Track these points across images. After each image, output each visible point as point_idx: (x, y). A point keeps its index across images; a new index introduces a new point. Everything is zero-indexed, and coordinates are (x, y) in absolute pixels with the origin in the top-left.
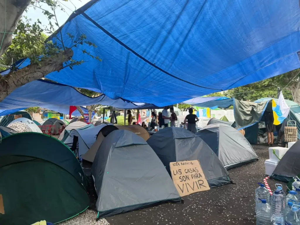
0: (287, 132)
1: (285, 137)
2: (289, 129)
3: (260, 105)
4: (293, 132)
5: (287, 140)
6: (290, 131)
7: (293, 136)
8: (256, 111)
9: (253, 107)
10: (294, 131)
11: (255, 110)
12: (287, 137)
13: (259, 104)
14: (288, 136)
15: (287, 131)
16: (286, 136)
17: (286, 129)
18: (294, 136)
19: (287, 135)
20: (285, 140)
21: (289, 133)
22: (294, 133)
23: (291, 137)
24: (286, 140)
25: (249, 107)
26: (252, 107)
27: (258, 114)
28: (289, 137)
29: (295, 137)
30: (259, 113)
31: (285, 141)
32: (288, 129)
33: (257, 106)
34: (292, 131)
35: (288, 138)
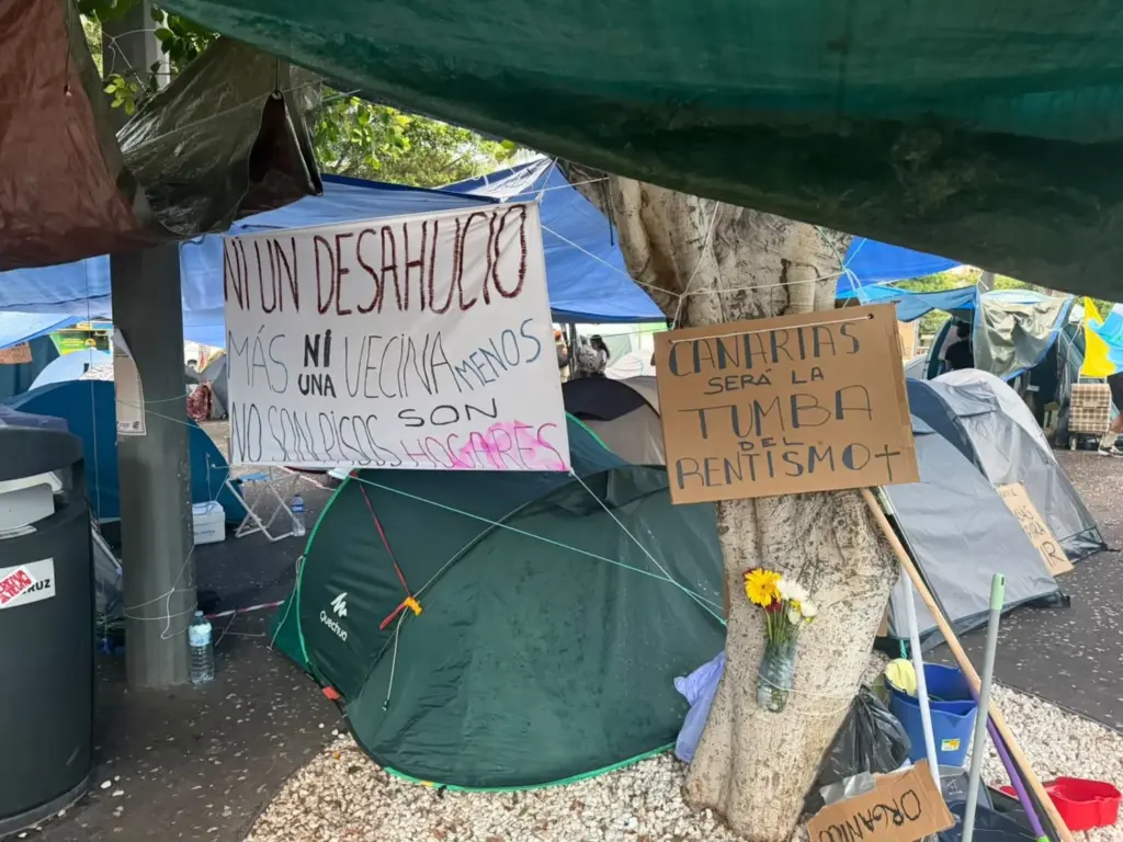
0: (1081, 402)
1: (1071, 417)
2: (1089, 392)
3: (1041, 312)
4: (1099, 400)
5: (1080, 425)
6: (1088, 398)
7: (1099, 412)
8: (1032, 332)
9: (1020, 319)
10: (1102, 398)
11: (1026, 327)
12: (1078, 417)
13: (1037, 309)
14: (1081, 414)
15: (1082, 397)
16: (1074, 414)
17: (1075, 392)
18: (1102, 414)
19: (1078, 411)
20: (1071, 427)
21: (1085, 404)
22: (1102, 403)
23: (1091, 417)
24: (1077, 427)
25: (1002, 318)
26: (1015, 319)
27: (1037, 340)
28: (1085, 417)
29: (1105, 417)
30: (1040, 337)
31: (1074, 430)
32: (1082, 392)
33: (1034, 316)
34: (1095, 398)
35: (1081, 420)
